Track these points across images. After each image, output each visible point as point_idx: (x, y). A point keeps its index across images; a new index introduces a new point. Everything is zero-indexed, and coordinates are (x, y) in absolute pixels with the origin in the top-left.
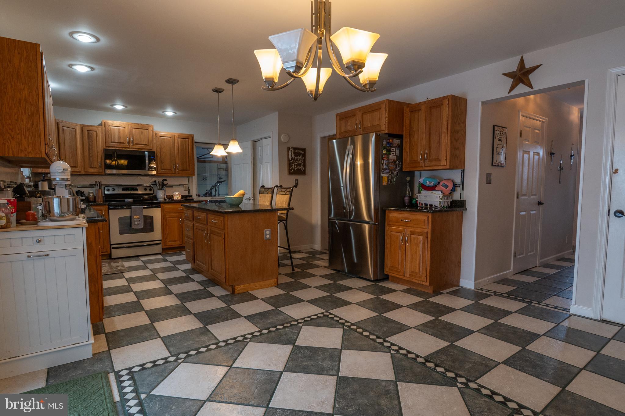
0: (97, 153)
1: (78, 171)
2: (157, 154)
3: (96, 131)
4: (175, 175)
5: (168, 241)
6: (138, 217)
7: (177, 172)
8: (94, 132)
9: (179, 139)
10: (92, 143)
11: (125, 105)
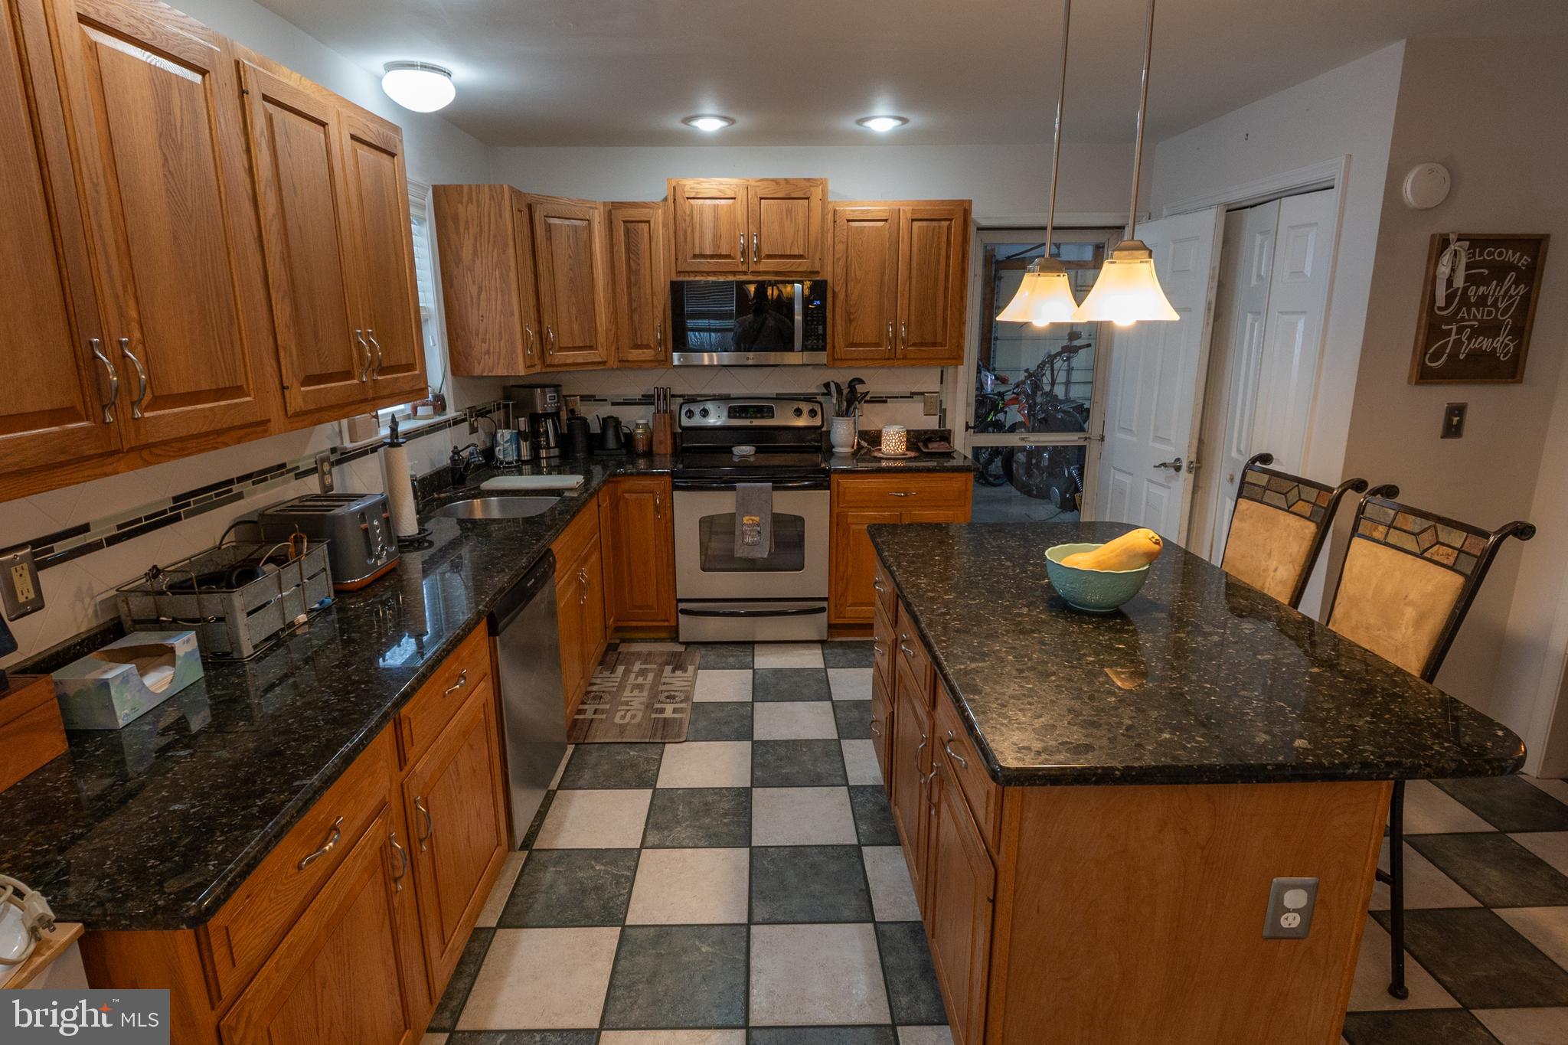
0: (652, 295)
1: (600, 360)
2: (836, 290)
3: (648, 222)
4: (893, 357)
5: (849, 602)
6: (757, 519)
7: (899, 351)
8: (643, 224)
9: (915, 223)
10: (639, 264)
11: (727, 115)
